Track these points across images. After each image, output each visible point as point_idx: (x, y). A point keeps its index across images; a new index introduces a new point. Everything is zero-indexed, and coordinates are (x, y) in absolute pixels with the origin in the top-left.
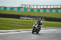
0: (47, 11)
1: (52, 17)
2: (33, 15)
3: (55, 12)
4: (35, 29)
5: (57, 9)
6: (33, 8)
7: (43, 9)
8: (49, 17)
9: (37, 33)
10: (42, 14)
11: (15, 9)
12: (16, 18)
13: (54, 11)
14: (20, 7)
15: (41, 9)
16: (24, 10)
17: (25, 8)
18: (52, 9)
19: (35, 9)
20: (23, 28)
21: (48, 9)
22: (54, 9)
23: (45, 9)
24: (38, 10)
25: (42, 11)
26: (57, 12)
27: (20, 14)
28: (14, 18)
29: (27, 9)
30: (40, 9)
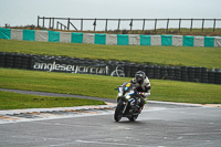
0: (133, 40)
1: (148, 63)
2: (82, 56)
3: (160, 43)
4: (123, 106)
5: (168, 31)
6: (79, 29)
7: (117, 32)
8: (137, 63)
9: (132, 120)
10: (112, 50)
11: (14, 35)
12: (20, 68)
13: (156, 40)
14: (32, 27)
15: (111, 32)
16: (46, 39)
17: (51, 28)
18: (148, 33)
19: (89, 32)
20: (44, 103)
21: (136, 32)
22: (155, 32)
23: (125, 32)
24: (100, 36)
25: (111, 40)
26: (166, 44)
27: (34, 53)
28: (13, 67)
29: (58, 35)
30: (106, 31)
